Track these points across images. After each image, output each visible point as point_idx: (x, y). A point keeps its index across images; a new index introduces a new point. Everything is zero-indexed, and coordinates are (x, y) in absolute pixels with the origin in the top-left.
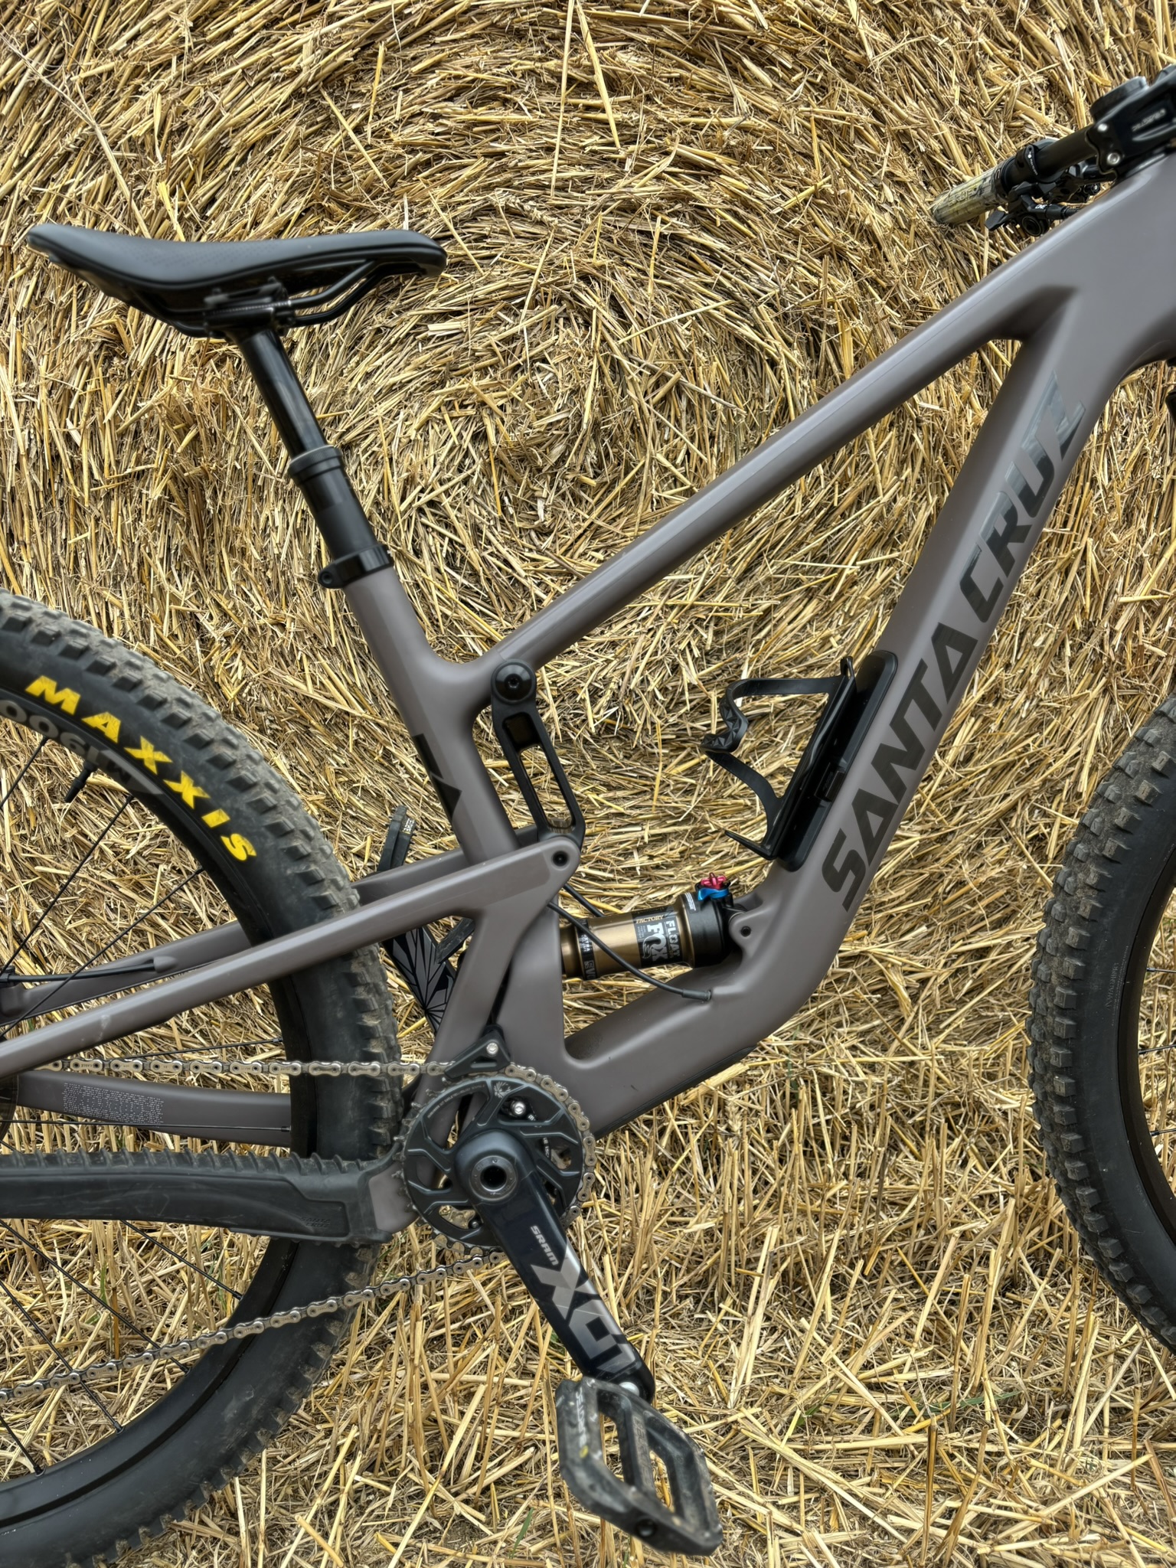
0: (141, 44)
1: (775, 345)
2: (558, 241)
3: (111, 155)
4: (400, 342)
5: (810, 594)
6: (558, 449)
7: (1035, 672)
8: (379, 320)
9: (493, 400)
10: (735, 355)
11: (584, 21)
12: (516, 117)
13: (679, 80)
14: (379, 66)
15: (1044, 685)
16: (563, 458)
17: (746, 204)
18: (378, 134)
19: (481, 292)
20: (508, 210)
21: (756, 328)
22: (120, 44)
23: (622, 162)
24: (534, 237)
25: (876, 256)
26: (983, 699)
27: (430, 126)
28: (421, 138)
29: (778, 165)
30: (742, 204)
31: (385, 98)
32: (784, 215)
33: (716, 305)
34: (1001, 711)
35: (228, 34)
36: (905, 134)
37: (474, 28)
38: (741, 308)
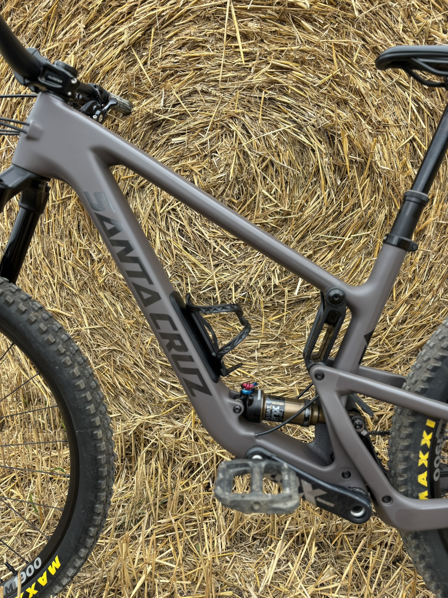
0: (68, 35)
1: (316, 144)
2: (223, 102)
4: (162, 146)
5: (330, 248)
6: (221, 189)
7: (437, 285)
8: (154, 137)
9: (196, 169)
10: (298, 147)
11: (233, 10)
12: (207, 53)
13: (275, 32)
14: (152, 37)
15: (441, 291)
16: (224, 191)
17: (304, 83)
18: (152, 64)
19: (191, 125)
20: (202, 91)
21: (306, 136)
22: (60, 36)
23: (250, 69)
24: (214, 102)
25: (362, 101)
26: (411, 296)
27: (173, 60)
28: (169, 65)
29: (318, 66)
30: (301, 83)
31: (155, 49)
32: (320, 87)
33: (288, 127)
34: (419, 301)
35: (98, 29)
36: (376, 48)
37: (191, 18)
38: (300, 128)
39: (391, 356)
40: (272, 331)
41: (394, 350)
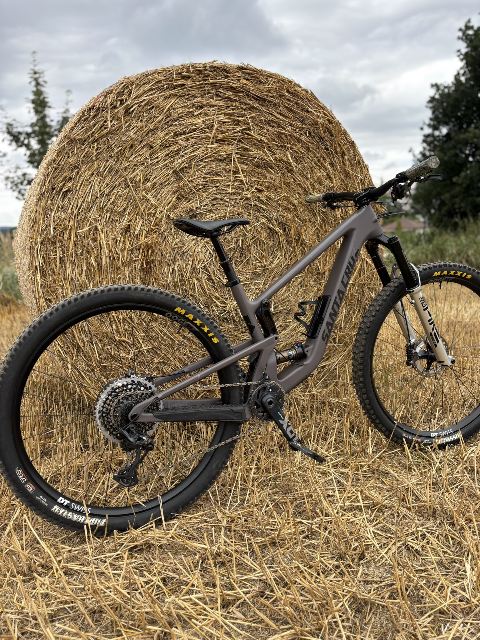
0: (137, 159)
1: (277, 229)
2: (231, 206)
3: (130, 185)
6: (232, 253)
10: (268, 231)
11: (236, 159)
12: (221, 178)
13: (255, 171)
14: (193, 167)
17: (269, 198)
18: (192, 182)
20: (221, 199)
21: (273, 225)
22: (131, 159)
23: (243, 188)
24: (226, 205)
25: (295, 209)
27: (203, 180)
28: (201, 183)
29: (276, 190)
30: (268, 198)
31: (194, 173)
32: (277, 201)
33: (264, 220)
35: (157, 158)
36: (300, 184)
37: (211, 159)
38: (269, 220)
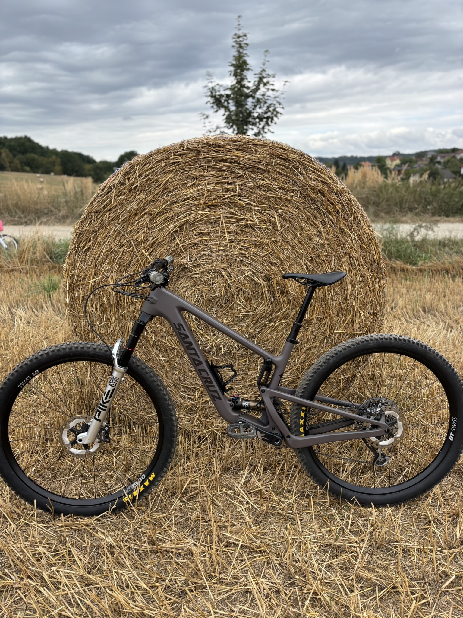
0: (140, 224)
2: (218, 261)
3: (133, 244)
4: (187, 278)
5: (269, 328)
6: (217, 300)
7: (318, 345)
8: (184, 274)
9: (205, 290)
11: (224, 222)
12: (211, 238)
14: (184, 229)
15: (320, 348)
16: (218, 301)
17: (256, 254)
19: (203, 270)
26: (307, 350)
33: (249, 273)
34: (311, 352)
38: (255, 274)
39: (299, 378)
40: (241, 367)
41: (300, 375)
